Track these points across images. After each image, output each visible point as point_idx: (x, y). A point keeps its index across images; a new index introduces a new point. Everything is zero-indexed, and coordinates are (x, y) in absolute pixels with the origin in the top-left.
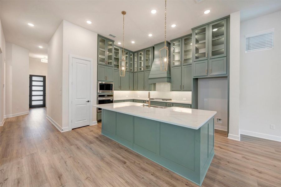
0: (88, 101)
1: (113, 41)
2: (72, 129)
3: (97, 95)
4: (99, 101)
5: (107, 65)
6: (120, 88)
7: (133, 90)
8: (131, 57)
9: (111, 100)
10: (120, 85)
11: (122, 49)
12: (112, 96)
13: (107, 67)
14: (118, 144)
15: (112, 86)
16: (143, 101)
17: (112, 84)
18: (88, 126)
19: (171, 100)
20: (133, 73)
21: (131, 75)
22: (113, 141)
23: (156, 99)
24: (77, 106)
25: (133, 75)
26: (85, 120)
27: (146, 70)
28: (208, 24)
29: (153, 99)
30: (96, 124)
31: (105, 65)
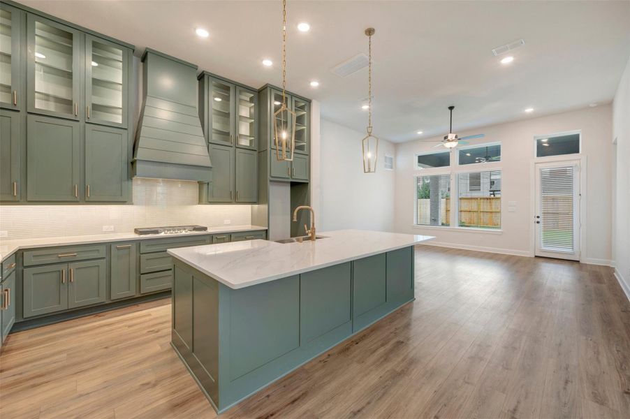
19: (205, 229)
29: (156, 232)
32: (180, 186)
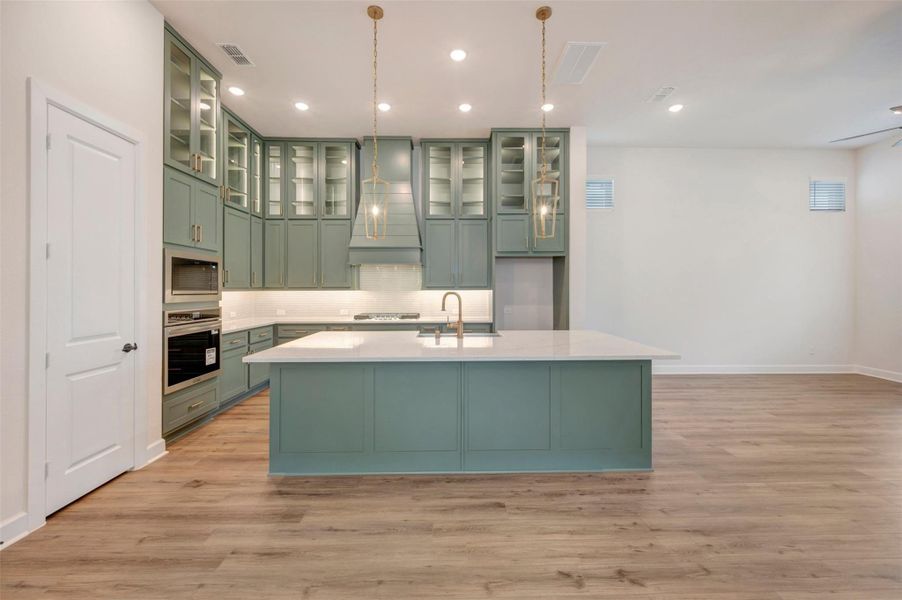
0: (127, 349)
1: (217, 75)
2: (48, 518)
3: (164, 313)
4: (170, 339)
5: (198, 175)
6: (224, 282)
7: (264, 287)
8: (255, 155)
9: (214, 333)
12: (214, 315)
13: (198, 183)
15: (216, 269)
16: (325, 329)
17: (216, 264)
18: (125, 473)
19: (417, 316)
20: (261, 221)
21: (258, 226)
23: (378, 315)
24: (74, 379)
25: (261, 226)
26: (115, 445)
27: (326, 216)
28: (531, 131)
29: (367, 317)
30: (161, 452)
31: (192, 173)
32: (396, 268)
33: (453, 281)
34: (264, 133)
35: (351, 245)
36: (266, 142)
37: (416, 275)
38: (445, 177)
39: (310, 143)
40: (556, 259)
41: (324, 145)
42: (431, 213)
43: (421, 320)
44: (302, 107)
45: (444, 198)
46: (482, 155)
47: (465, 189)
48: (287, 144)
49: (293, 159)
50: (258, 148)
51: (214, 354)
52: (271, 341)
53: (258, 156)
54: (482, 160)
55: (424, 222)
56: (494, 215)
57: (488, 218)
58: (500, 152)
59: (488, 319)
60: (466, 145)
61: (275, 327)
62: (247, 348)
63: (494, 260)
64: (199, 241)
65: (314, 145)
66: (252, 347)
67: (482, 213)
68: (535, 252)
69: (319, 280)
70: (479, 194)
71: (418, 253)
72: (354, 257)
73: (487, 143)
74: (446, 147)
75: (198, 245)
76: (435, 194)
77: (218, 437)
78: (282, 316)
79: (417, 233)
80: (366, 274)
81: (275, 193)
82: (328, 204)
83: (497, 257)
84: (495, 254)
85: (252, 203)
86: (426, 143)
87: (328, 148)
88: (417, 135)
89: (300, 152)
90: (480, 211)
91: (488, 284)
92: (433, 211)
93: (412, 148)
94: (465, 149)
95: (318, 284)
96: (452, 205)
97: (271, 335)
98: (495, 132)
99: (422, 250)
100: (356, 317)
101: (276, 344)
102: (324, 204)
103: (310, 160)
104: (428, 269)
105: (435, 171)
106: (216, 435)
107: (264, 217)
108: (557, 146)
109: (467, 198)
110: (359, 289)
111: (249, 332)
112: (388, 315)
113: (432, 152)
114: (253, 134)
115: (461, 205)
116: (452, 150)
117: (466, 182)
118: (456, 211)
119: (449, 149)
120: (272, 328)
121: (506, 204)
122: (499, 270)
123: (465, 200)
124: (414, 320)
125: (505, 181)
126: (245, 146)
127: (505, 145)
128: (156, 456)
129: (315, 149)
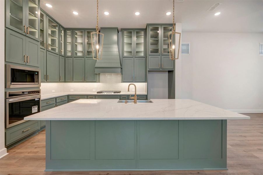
5: (27, 35)
6: (47, 79)
7: (65, 82)
8: (61, 34)
9: (36, 100)
10: (45, 74)
11: (48, 18)
12: (38, 92)
13: (27, 38)
14: (107, 173)
15: (38, 74)
16: (86, 96)
17: (38, 72)
20: (64, 58)
21: (62, 60)
22: (90, 171)
23: (106, 92)
25: (64, 59)
27: (87, 56)
28: (161, 25)
30: (5, 154)
31: (24, 34)
33: (133, 80)
34: (65, 26)
35: (96, 66)
36: (66, 30)
37: (119, 78)
38: (130, 42)
39: (82, 30)
40: (169, 72)
41: (87, 31)
42: (125, 55)
43: (121, 93)
44: (76, 13)
45: (129, 50)
46: (143, 34)
47: (137, 47)
48: (73, 31)
49: (76, 36)
50: (63, 32)
51: (37, 108)
52: (66, 101)
53: (63, 34)
54: (143, 36)
55: (122, 59)
56: (148, 55)
57: (145, 57)
58: (150, 33)
59: (145, 93)
60: (137, 31)
61: (68, 96)
62: (55, 104)
63: (147, 71)
64: (28, 62)
65: (83, 31)
66: (57, 104)
67: (143, 55)
68: (162, 69)
69: (85, 79)
70: (142, 49)
71: (120, 69)
72: (97, 71)
73: (145, 30)
74: (130, 31)
75: (28, 64)
76: (126, 49)
77: (35, 144)
78: (73, 92)
79: (119, 62)
80: (102, 77)
81: (69, 48)
82: (88, 52)
83: (149, 71)
84: (148, 70)
85: (60, 51)
86: (123, 30)
87: (87, 32)
88: (120, 27)
89: (79, 33)
90: (142, 54)
91: (146, 81)
92: (125, 54)
93: (118, 33)
94: (137, 33)
95: (84, 80)
96: (132, 52)
97: (66, 99)
98: (148, 25)
99: (121, 68)
100: (98, 92)
101: (68, 102)
102: (86, 52)
103: (82, 36)
104: (123, 75)
105: (126, 40)
106: (35, 143)
107: (65, 57)
108: (171, 30)
109: (138, 50)
110: (99, 82)
111: (56, 98)
112: (109, 92)
113: (125, 33)
114: (60, 26)
115: (135, 52)
116: (132, 33)
117: (137, 44)
118: (134, 54)
119: (131, 33)
120: (67, 97)
121: (152, 52)
122: (149, 76)
123: (137, 51)
124: (119, 94)
125: (152, 44)
126: (57, 30)
127: (151, 30)
128: (4, 154)
129: (83, 32)
